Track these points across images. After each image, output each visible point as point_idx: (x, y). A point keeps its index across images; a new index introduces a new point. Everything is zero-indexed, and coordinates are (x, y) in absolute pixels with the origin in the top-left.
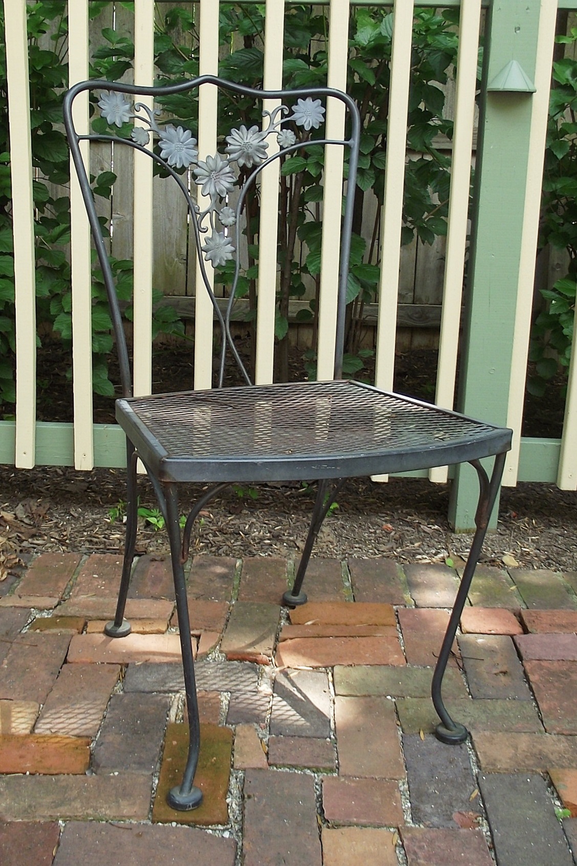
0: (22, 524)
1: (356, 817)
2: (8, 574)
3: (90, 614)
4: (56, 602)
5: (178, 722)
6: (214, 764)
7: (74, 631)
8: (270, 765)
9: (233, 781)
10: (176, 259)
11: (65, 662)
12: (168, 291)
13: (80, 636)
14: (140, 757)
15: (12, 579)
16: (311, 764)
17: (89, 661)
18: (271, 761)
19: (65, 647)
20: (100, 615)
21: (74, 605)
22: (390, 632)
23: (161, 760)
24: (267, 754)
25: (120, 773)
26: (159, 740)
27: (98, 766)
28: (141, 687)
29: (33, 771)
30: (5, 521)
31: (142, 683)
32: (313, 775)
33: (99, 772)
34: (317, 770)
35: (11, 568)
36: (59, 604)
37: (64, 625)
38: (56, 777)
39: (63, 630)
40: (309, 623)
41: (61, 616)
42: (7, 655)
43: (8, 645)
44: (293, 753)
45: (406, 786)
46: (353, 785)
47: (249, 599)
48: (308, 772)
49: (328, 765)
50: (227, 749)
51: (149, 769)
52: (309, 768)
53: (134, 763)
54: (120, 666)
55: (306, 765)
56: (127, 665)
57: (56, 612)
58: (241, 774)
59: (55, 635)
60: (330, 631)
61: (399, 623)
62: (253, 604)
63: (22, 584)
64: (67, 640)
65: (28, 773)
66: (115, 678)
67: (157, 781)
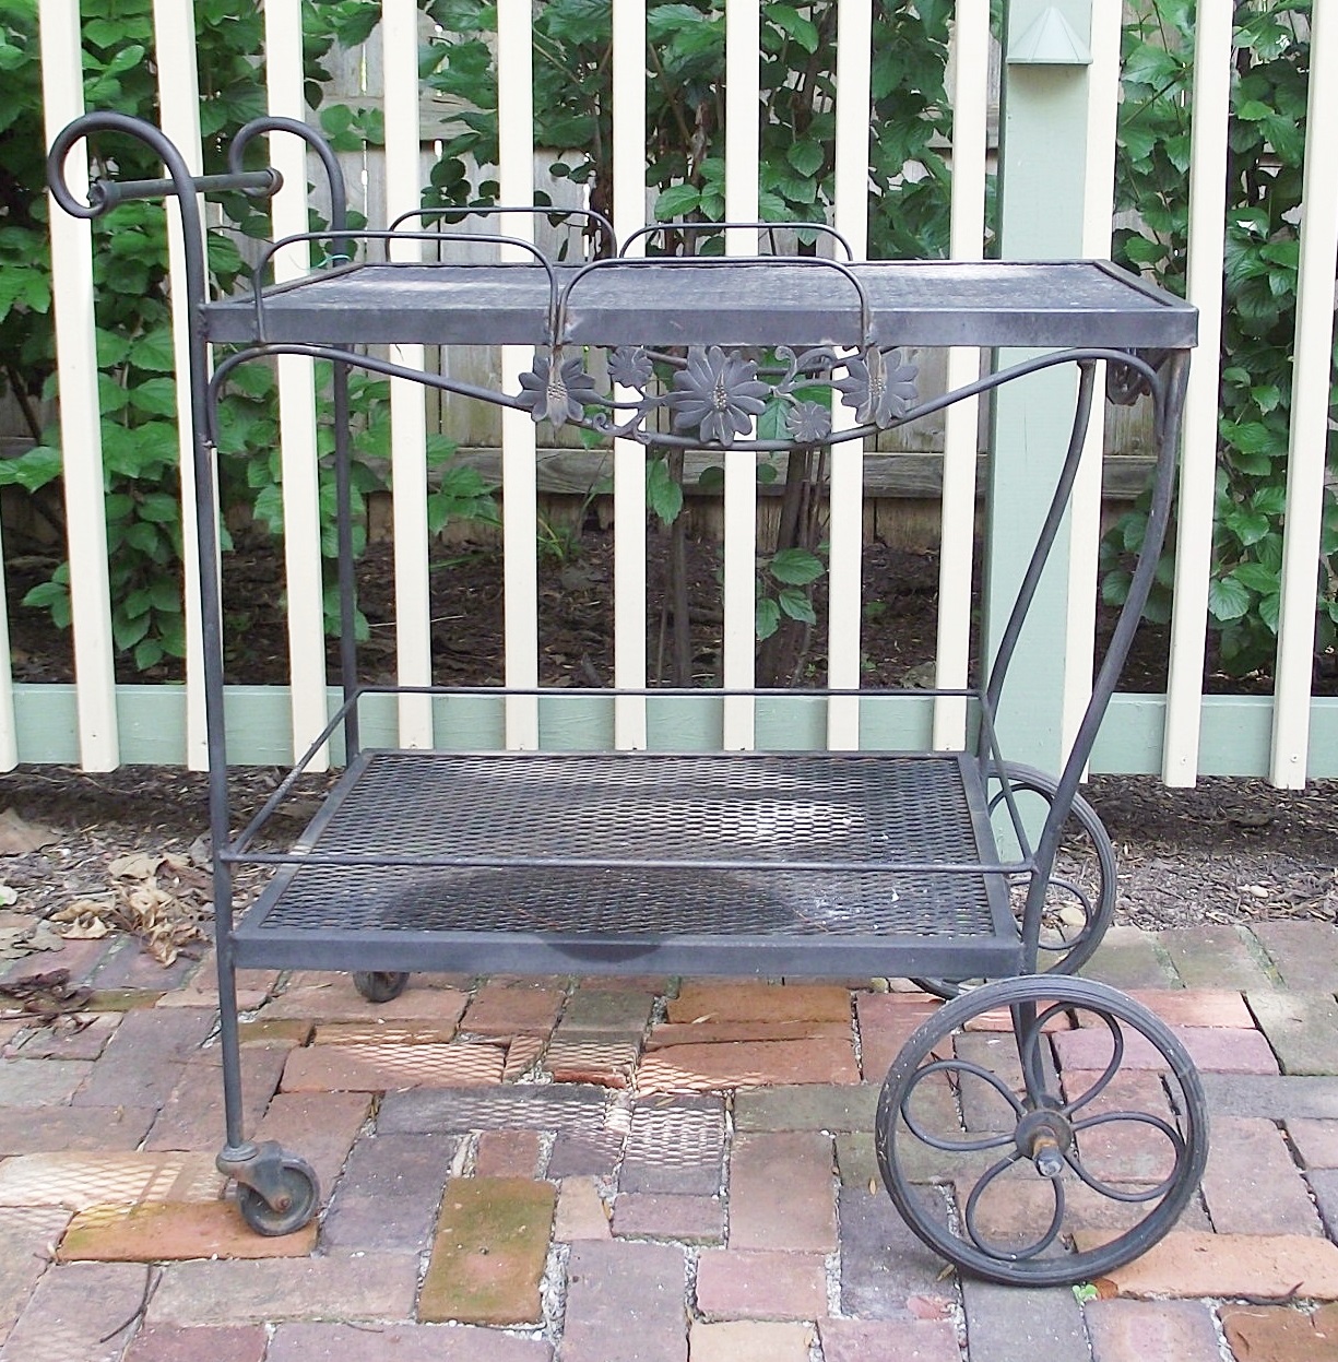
0: (203, 874)
1: (748, 1306)
2: (179, 955)
3: (322, 1015)
4: (262, 998)
5: (467, 1176)
6: (520, 1236)
7: (293, 1042)
8: (614, 1236)
9: (552, 1260)
10: (491, 375)
11: (278, 1091)
12: (477, 439)
13: (303, 1050)
14: (401, 1229)
15: (184, 963)
16: (682, 1233)
17: (317, 1087)
18: (616, 1230)
19: (276, 1067)
20: (338, 1016)
21: (294, 1001)
22: (839, 1031)
23: (435, 1232)
24: (611, 1221)
25: (366, 1253)
26: (433, 1203)
27: (331, 1244)
28: (406, 1126)
29: (223, 1255)
30: (172, 870)
31: (407, 1120)
32: (685, 1248)
33: (332, 1252)
34: (692, 1243)
35: (181, 946)
36: (267, 1001)
37: (276, 1033)
38: (262, 1261)
39: (274, 1042)
40: (700, 1020)
41: (270, 1020)
42: (178, 1082)
43: (181, 1067)
44: (654, 1217)
45: (837, 1263)
46: (748, 1260)
47: (600, 986)
48: (678, 1244)
49: (710, 1232)
50: (546, 1213)
51: (415, 1247)
52: (679, 1240)
53: (391, 1237)
54: (371, 1096)
55: (674, 1234)
56: (382, 1094)
57: (262, 1013)
58: (565, 1250)
59: (259, 1049)
60: (736, 1032)
61: (856, 1018)
62: (605, 993)
63: (202, 970)
64: (281, 1058)
65: (215, 1257)
66: (362, 1113)
67: (427, 1263)
